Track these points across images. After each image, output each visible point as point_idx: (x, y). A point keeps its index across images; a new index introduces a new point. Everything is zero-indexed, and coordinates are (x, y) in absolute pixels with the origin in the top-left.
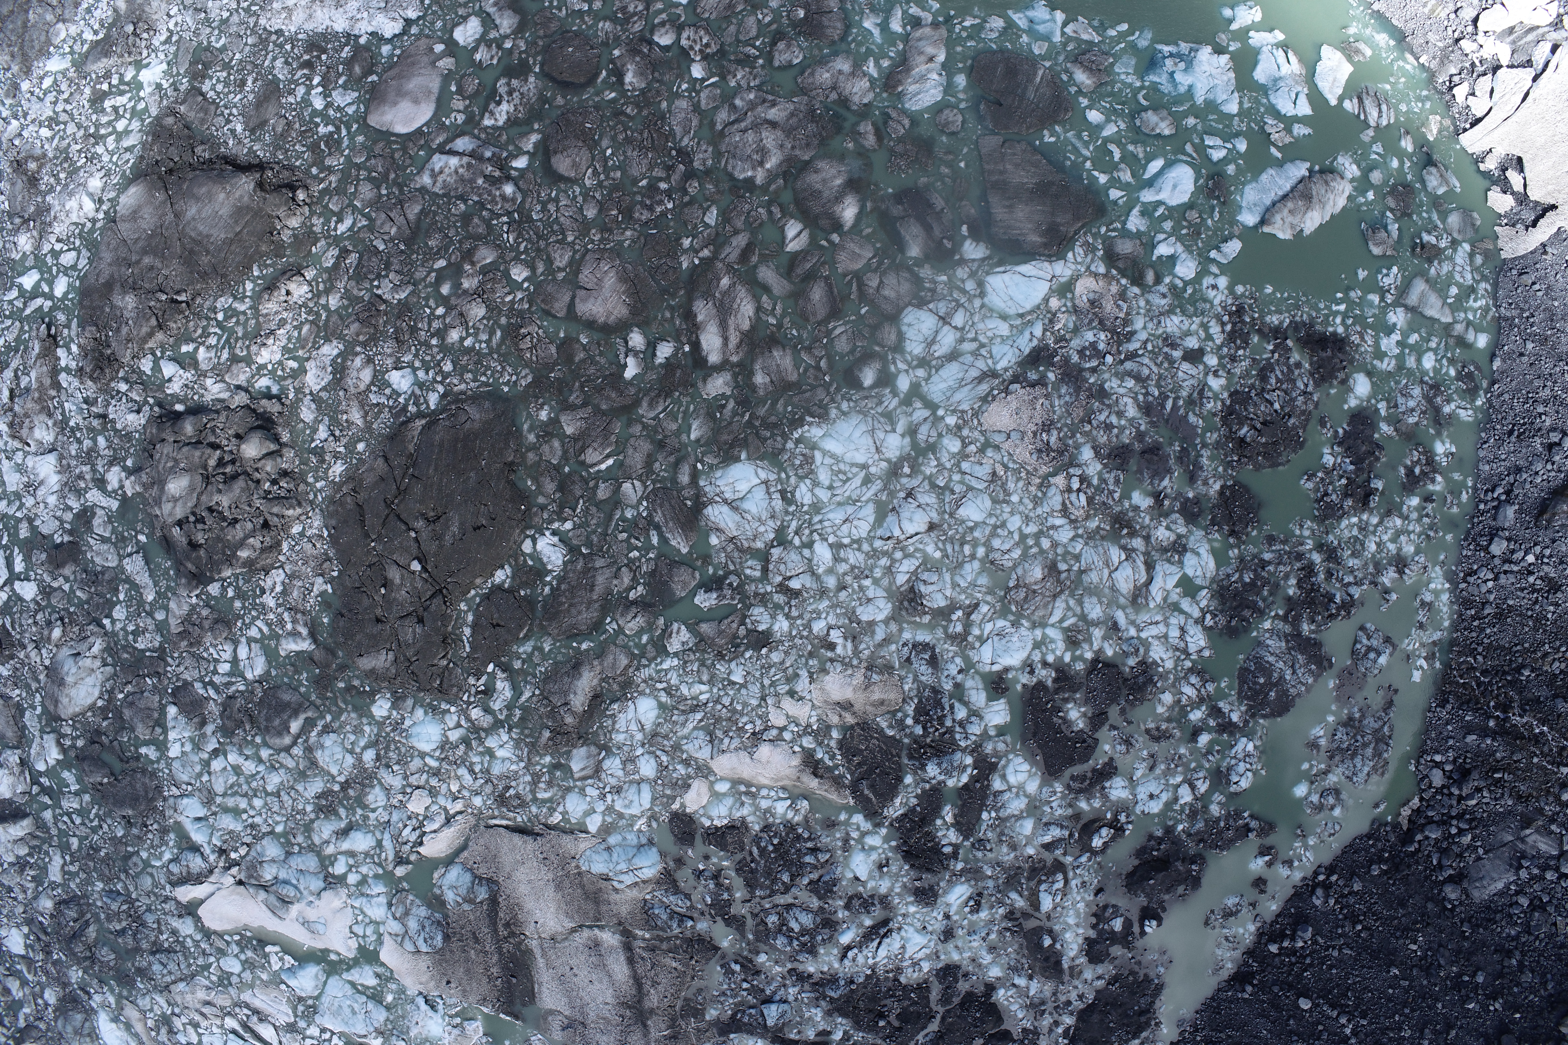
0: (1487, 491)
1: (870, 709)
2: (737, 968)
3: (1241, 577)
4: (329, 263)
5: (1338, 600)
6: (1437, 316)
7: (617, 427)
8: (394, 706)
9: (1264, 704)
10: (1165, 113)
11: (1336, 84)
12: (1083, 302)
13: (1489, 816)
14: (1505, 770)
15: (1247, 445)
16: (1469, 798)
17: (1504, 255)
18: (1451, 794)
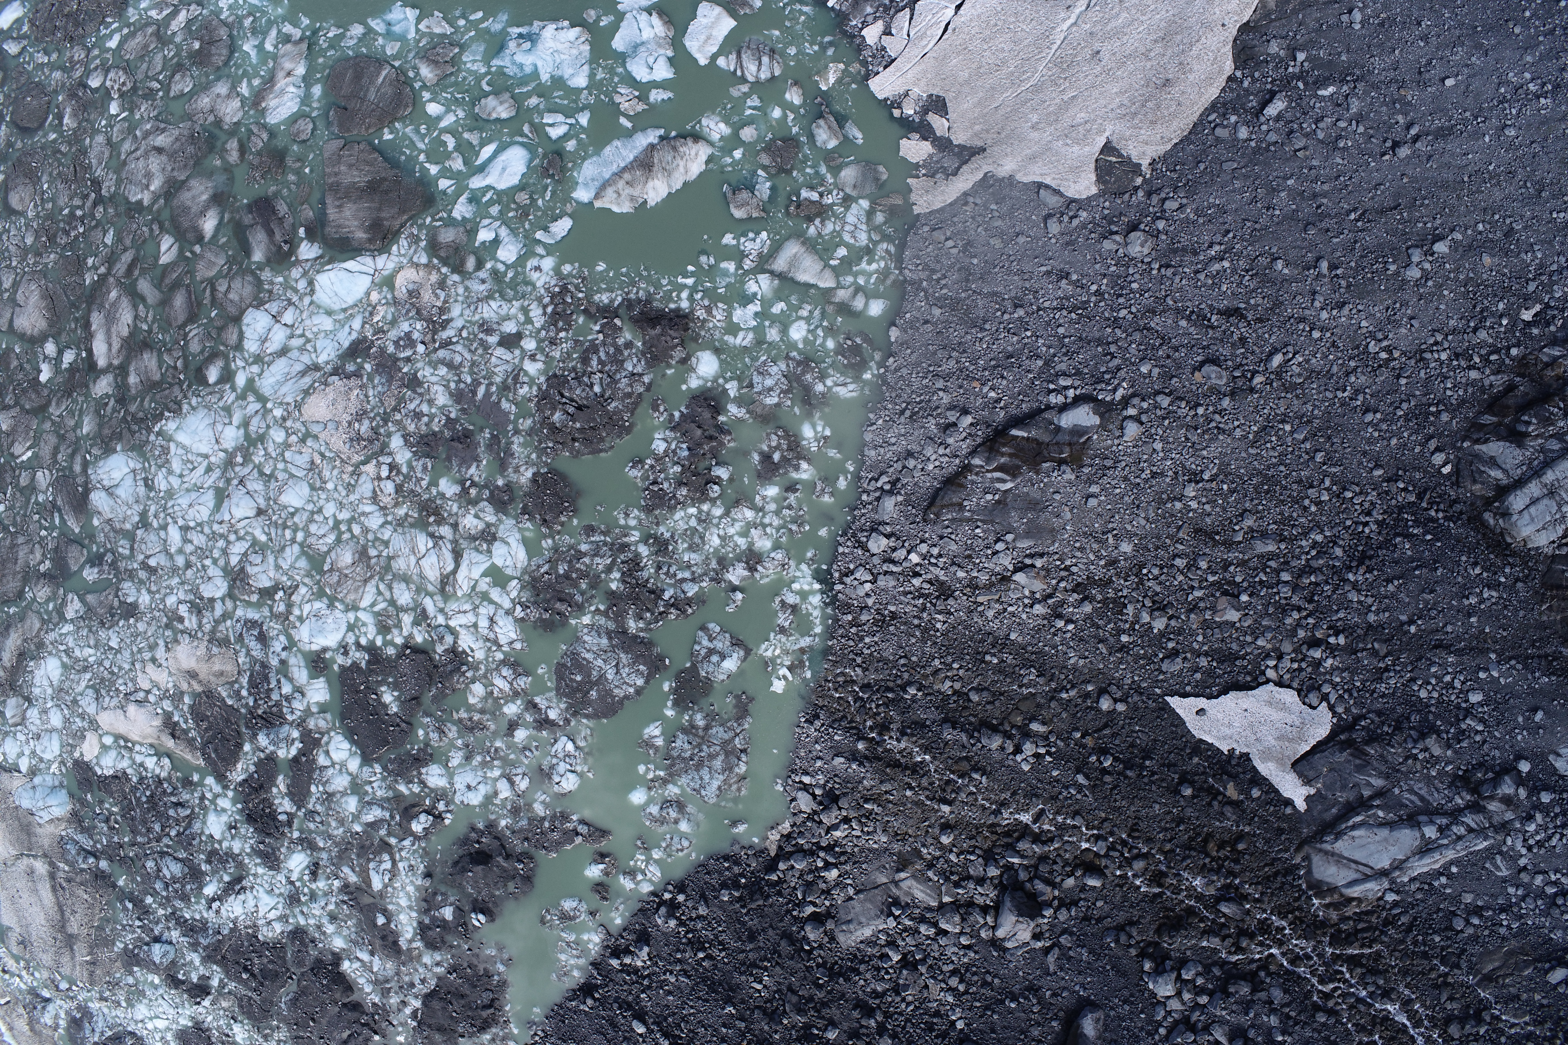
0: (870, 480)
1: (212, 679)
2: (131, 907)
3: (554, 568)
7: (34, 424)
9: (585, 702)
10: (507, 95)
11: (711, 42)
12: (401, 291)
13: (861, 852)
14: (875, 801)
15: (560, 430)
16: (835, 827)
17: (917, 210)
18: (820, 822)
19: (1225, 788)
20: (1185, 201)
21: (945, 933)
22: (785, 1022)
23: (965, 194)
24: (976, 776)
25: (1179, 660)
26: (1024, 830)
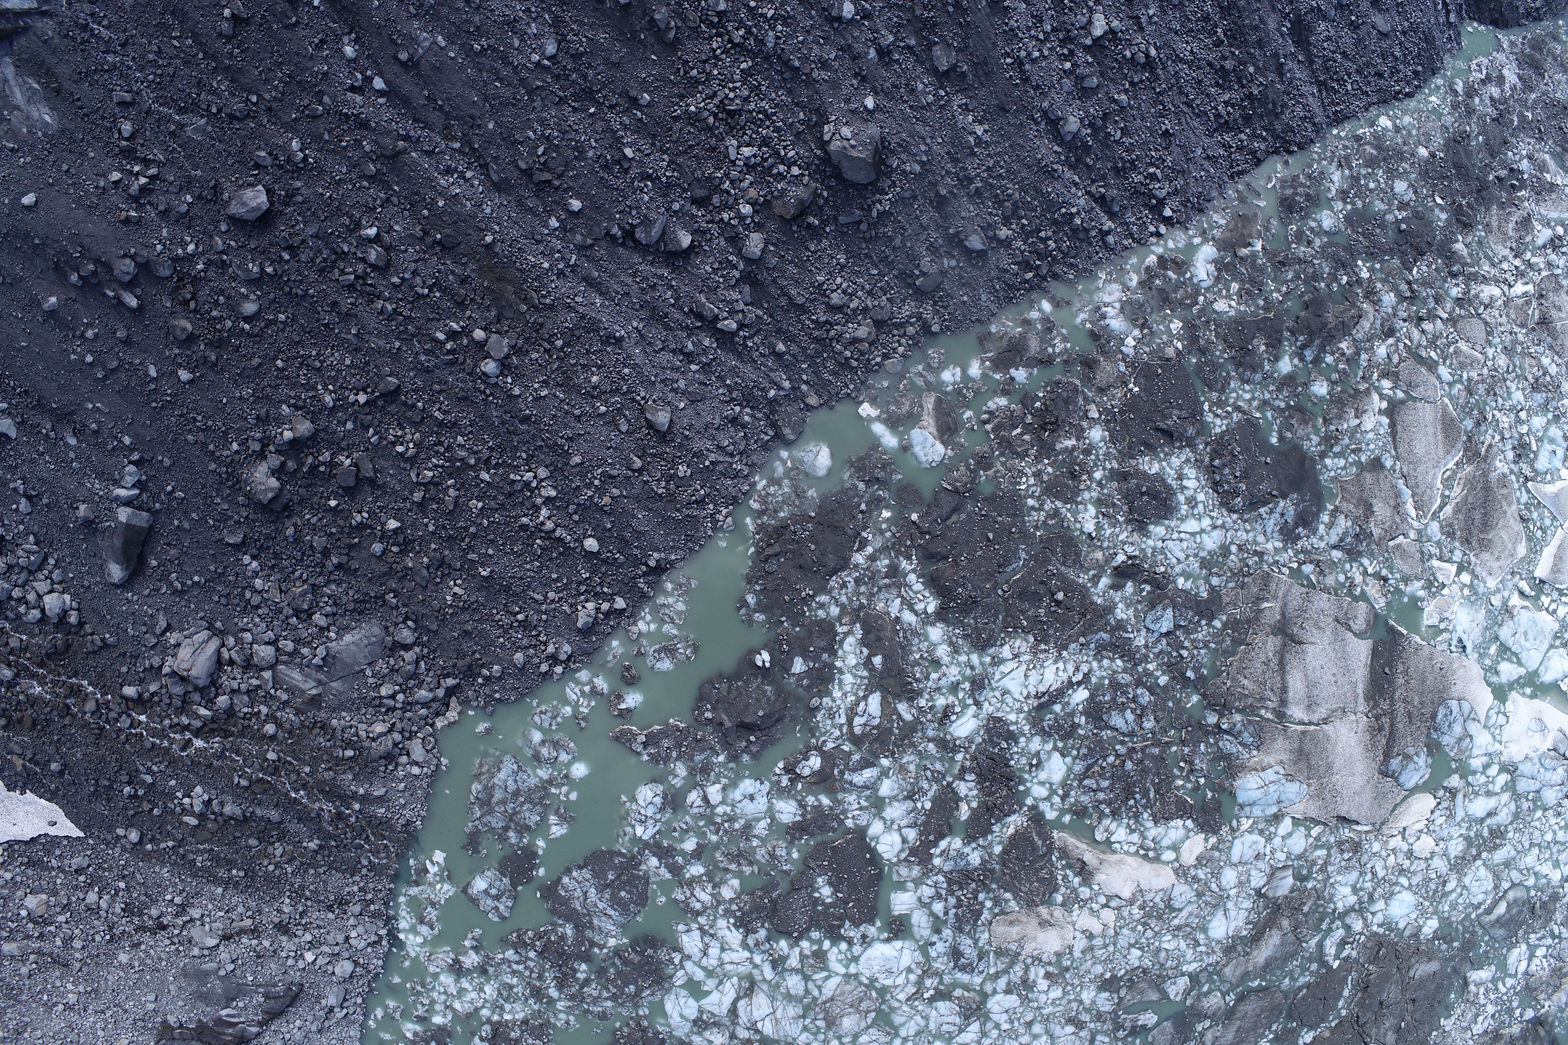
0: (355, 1014)
1: (1024, 919)
9: (620, 869)
13: (359, 709)
14: (342, 759)
16: (381, 735)
18: (401, 732)
19: (24, 766)
21: (267, 643)
22: (426, 560)
24: (244, 783)
25: (75, 866)
26: (197, 733)
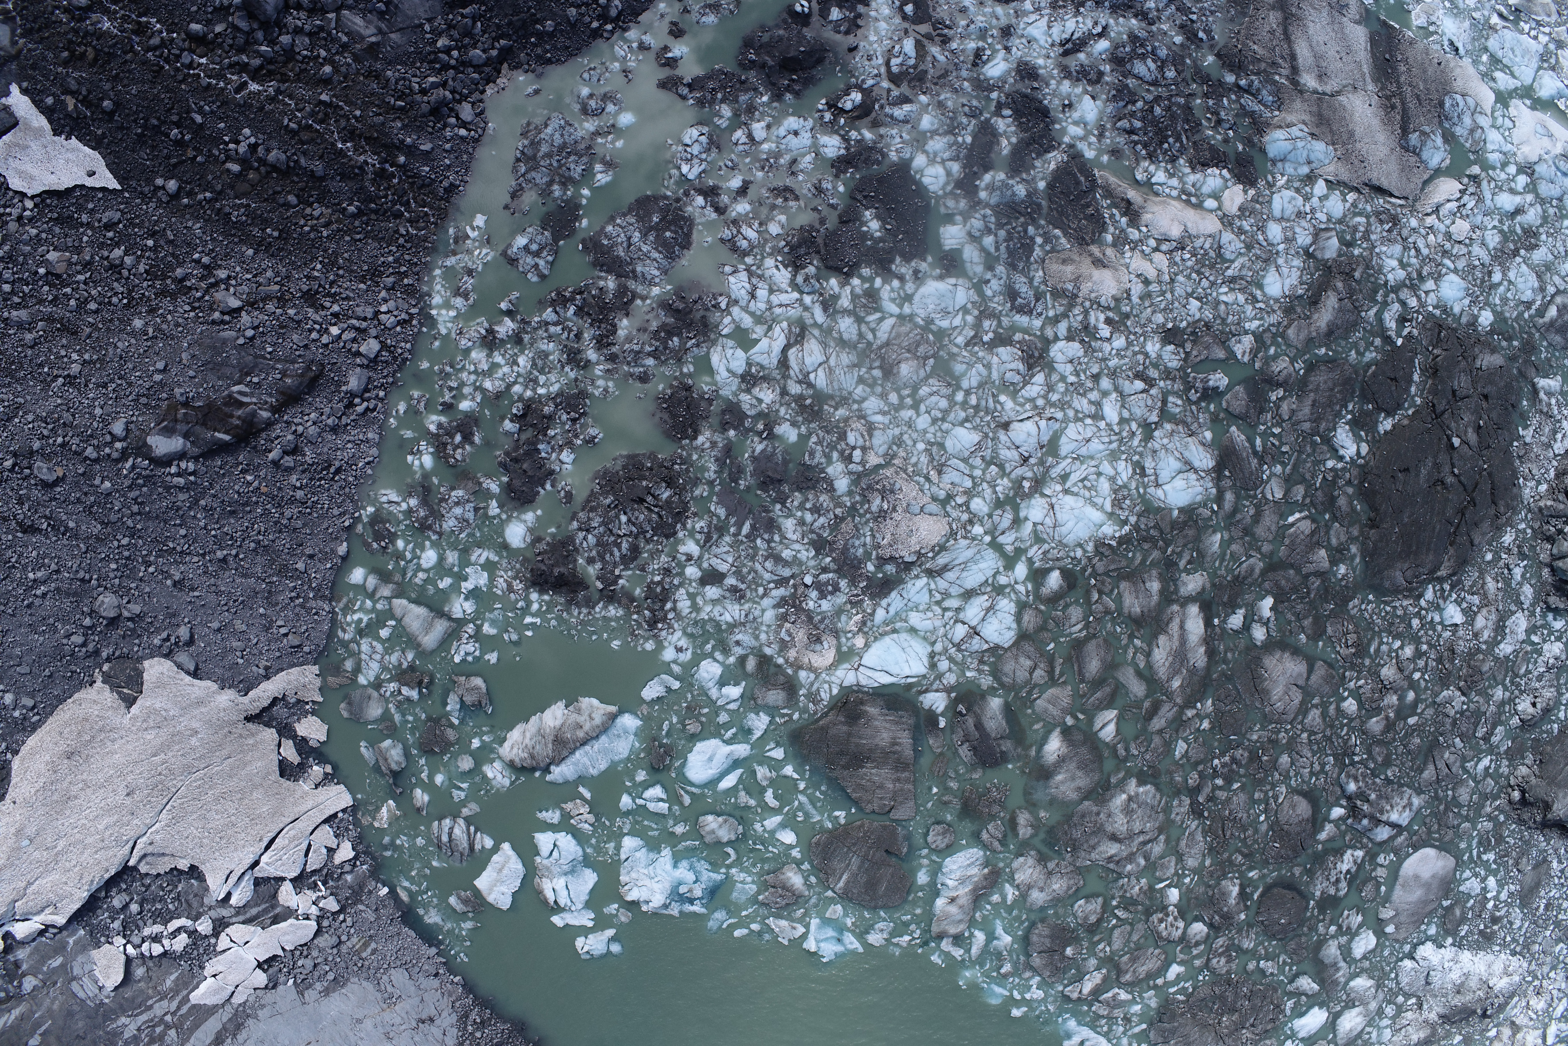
0: (374, 409)
1: (1076, 257)
2: (1201, 34)
3: (683, 343)
4: (1500, 729)
5: (572, 310)
6: (413, 606)
7: (1283, 551)
8: (1476, 318)
9: (665, 211)
10: (708, 839)
11: (498, 866)
12: (829, 642)
13: (414, 63)
14: (393, 107)
15: (663, 480)
16: (434, 86)
17: (316, 669)
18: (452, 92)
19: (76, 106)
20: (65, 641)
23: (267, 677)
24: (293, 125)
25: (105, 220)
26: (255, 76)
